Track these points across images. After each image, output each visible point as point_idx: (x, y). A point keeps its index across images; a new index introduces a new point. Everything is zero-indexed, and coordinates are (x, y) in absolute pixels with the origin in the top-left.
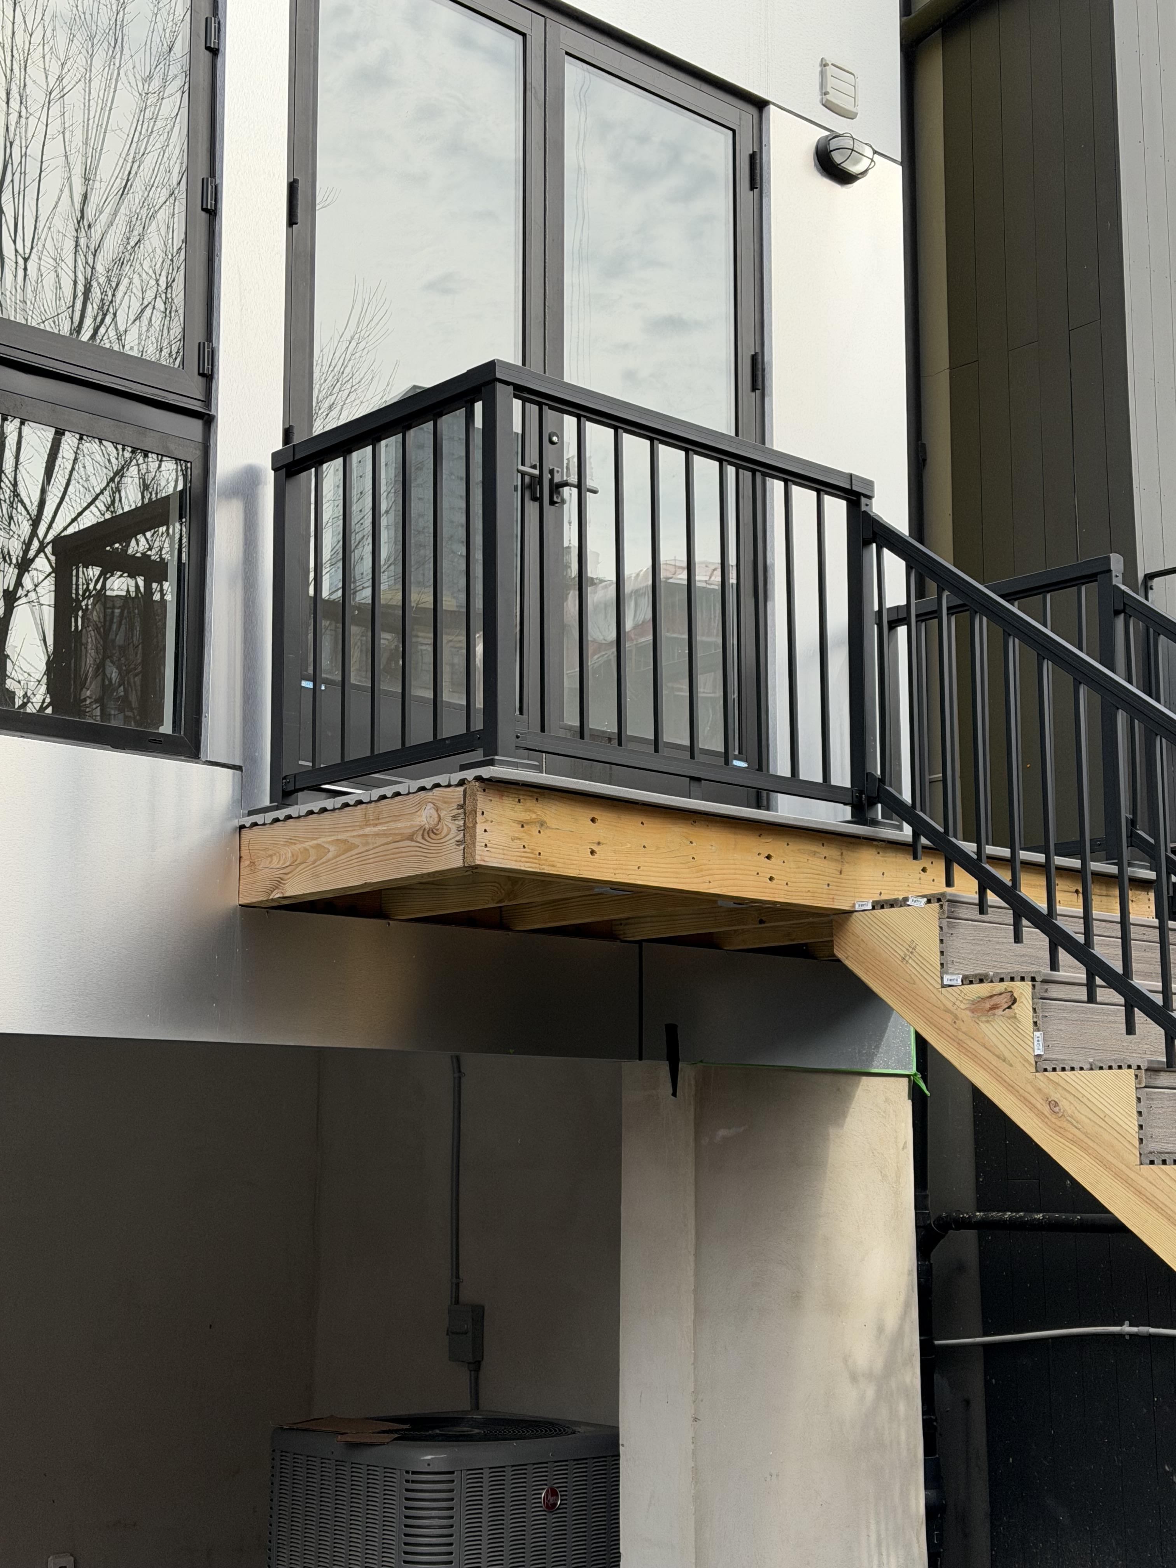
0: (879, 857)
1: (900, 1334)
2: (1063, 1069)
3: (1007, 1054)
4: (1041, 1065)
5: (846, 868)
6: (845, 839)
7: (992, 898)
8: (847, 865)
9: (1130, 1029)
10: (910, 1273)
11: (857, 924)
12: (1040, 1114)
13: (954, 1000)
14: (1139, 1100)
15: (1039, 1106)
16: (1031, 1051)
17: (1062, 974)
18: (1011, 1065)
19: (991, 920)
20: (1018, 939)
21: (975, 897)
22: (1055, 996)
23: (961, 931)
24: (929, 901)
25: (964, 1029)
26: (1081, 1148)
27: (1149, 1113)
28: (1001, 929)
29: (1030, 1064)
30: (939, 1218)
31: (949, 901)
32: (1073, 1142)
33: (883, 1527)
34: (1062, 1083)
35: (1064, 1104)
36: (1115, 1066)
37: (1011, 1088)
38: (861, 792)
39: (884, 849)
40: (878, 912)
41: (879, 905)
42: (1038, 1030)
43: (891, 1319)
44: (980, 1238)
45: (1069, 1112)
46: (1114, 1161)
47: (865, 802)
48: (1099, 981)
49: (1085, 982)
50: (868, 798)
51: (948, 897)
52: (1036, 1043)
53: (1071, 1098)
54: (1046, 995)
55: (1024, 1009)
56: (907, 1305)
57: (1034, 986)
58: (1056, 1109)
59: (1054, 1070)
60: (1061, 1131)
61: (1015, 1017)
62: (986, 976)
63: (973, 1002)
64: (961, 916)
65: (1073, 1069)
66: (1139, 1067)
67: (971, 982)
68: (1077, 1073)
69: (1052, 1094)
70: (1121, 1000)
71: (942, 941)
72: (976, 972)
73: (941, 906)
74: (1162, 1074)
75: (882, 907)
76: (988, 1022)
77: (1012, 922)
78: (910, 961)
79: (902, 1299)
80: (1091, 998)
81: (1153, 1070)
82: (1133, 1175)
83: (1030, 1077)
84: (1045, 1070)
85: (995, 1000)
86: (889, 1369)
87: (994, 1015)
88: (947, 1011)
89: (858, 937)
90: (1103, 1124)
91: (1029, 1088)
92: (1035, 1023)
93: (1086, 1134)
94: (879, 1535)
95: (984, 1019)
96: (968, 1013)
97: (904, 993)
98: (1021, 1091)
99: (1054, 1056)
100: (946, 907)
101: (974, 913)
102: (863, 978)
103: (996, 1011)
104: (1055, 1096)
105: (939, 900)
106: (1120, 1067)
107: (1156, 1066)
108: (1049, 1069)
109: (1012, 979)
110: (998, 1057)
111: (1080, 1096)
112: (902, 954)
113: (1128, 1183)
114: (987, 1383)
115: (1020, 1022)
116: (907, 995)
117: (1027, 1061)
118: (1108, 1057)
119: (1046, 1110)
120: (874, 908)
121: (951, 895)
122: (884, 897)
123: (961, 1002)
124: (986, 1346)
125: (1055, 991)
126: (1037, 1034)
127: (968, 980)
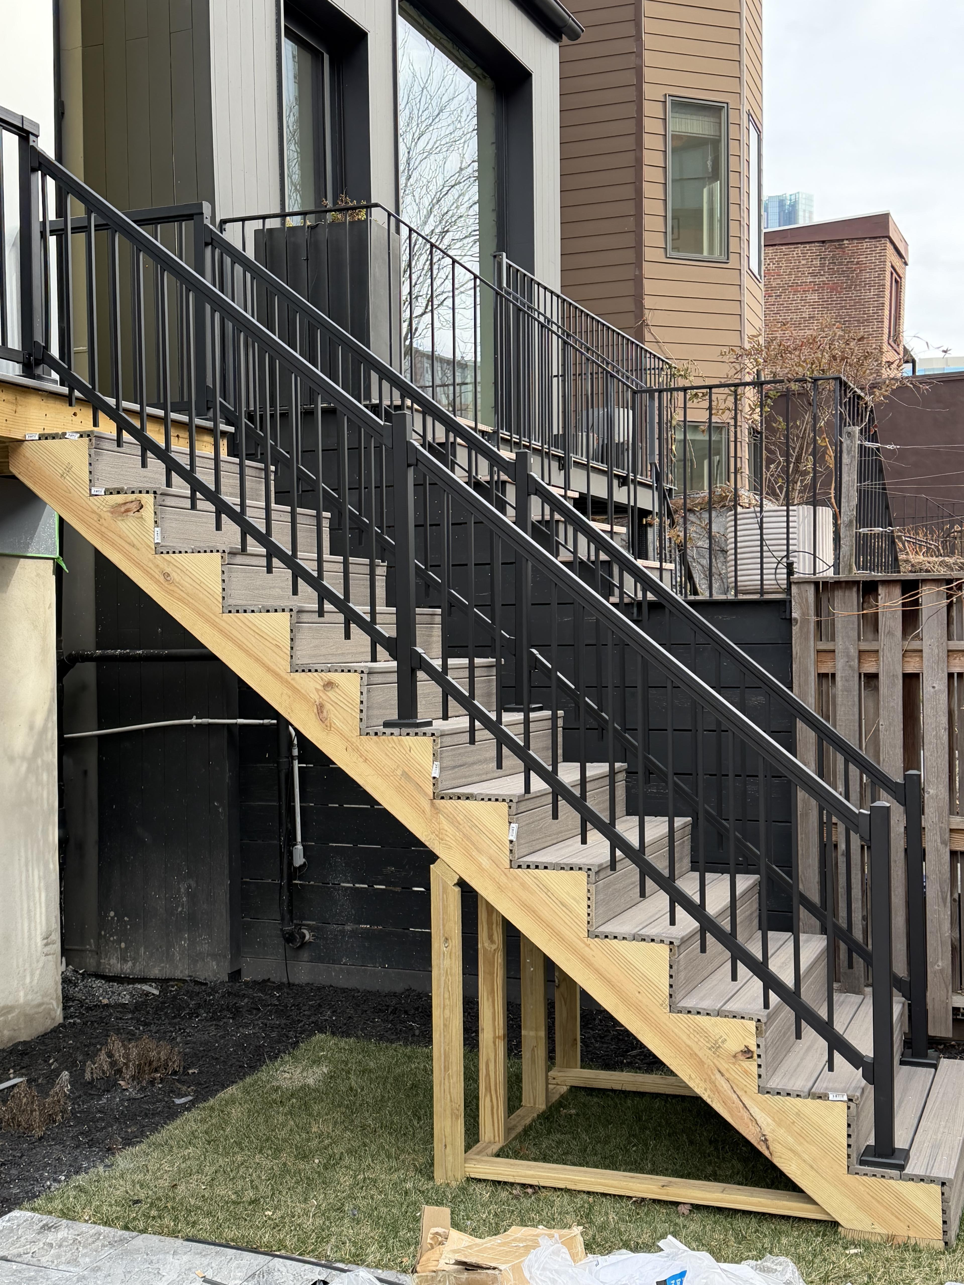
0: (42, 403)
1: (44, 730)
2: (174, 552)
3: (136, 542)
4: (159, 550)
5: (19, 409)
6: (18, 388)
7: (126, 436)
8: (20, 407)
9: (218, 527)
10: (52, 690)
11: (28, 450)
12: (157, 582)
13: (99, 505)
14: (223, 572)
15: (157, 576)
16: (152, 540)
17: (173, 490)
18: (138, 550)
19: (124, 451)
20: (144, 465)
21: (114, 435)
22: (168, 504)
23: (104, 458)
24: (81, 436)
25: (106, 524)
26: (184, 603)
27: (229, 580)
28: (131, 458)
29: (151, 549)
30: (70, 655)
31: (95, 436)
32: (179, 599)
33: (29, 853)
34: (173, 561)
35: (174, 575)
36: (208, 550)
37: (138, 565)
38: (30, 355)
39: (47, 397)
40: (43, 442)
41: (44, 437)
42: (158, 527)
43: (39, 721)
44: (98, 668)
45: (177, 580)
46: (206, 611)
47: (33, 362)
48: (198, 495)
49: (189, 496)
50: (35, 359)
51: (95, 434)
52: (156, 535)
53: (179, 571)
54: (163, 503)
55: (148, 513)
56: (50, 711)
57: (155, 497)
58: (169, 578)
59: (168, 553)
60: (171, 592)
61: (142, 518)
62: (122, 489)
63: (112, 507)
64: (105, 447)
65: (180, 552)
66: (224, 552)
67: (111, 493)
68: (183, 555)
69: (166, 568)
70: (213, 508)
71: (90, 464)
72: (114, 487)
73: (90, 440)
74: (238, 556)
75: (46, 439)
76: (123, 520)
77: (140, 454)
78: (67, 477)
79: (46, 707)
80: (193, 507)
81: (233, 553)
82: (217, 620)
83: (151, 557)
84: (162, 553)
85: (128, 506)
86: (37, 753)
87: (127, 516)
88: (94, 512)
89: (28, 459)
90: (198, 587)
91: (151, 565)
92: (156, 522)
93: (187, 594)
94: (27, 858)
95: (120, 518)
96: (109, 514)
97: (62, 499)
98: (145, 567)
99: (167, 544)
100: (94, 441)
101: (114, 446)
102: (31, 488)
103: (129, 513)
104: (168, 570)
105: (89, 436)
106: (212, 551)
107: (234, 550)
108: (165, 552)
109: (140, 492)
110: (129, 544)
111: (184, 570)
112: (61, 472)
113: (214, 625)
114: (100, 761)
115: (145, 521)
116: (64, 501)
117: (149, 547)
118: (203, 545)
119: (161, 579)
120: (40, 439)
121: (97, 432)
122: (46, 432)
123: (104, 507)
124: (99, 737)
125: (169, 501)
126: (157, 529)
127: (109, 492)
